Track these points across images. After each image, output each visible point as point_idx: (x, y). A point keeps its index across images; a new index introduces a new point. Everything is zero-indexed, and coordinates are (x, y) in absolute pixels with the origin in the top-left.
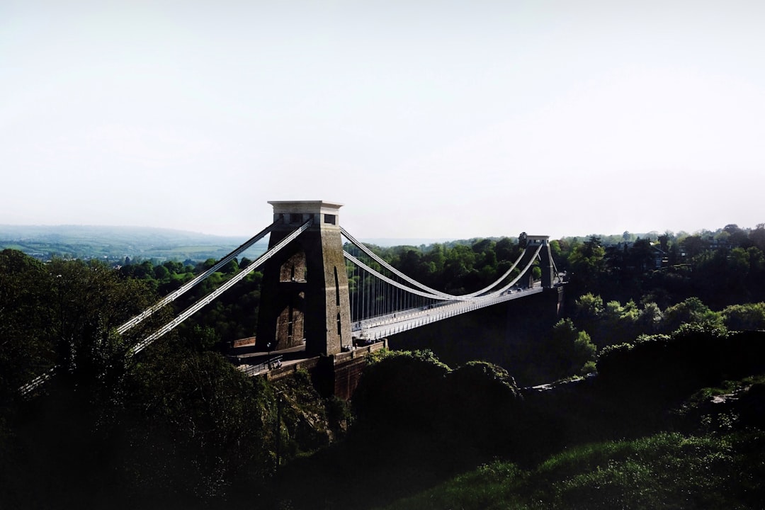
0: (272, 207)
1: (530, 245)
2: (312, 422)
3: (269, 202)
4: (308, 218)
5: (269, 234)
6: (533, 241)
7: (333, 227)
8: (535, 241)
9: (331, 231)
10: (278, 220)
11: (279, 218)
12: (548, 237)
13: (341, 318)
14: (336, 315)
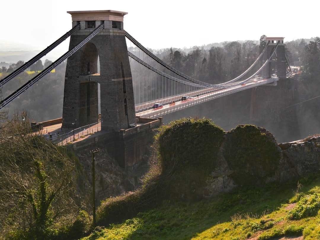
0: (71, 16)
1: (269, 44)
2: (109, 181)
3: (68, 12)
4: (100, 24)
5: (69, 37)
6: (271, 42)
7: (120, 31)
8: (273, 41)
9: (118, 34)
10: (76, 26)
11: (76, 25)
12: (282, 38)
13: (128, 102)
14: (124, 100)
